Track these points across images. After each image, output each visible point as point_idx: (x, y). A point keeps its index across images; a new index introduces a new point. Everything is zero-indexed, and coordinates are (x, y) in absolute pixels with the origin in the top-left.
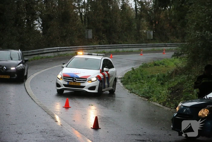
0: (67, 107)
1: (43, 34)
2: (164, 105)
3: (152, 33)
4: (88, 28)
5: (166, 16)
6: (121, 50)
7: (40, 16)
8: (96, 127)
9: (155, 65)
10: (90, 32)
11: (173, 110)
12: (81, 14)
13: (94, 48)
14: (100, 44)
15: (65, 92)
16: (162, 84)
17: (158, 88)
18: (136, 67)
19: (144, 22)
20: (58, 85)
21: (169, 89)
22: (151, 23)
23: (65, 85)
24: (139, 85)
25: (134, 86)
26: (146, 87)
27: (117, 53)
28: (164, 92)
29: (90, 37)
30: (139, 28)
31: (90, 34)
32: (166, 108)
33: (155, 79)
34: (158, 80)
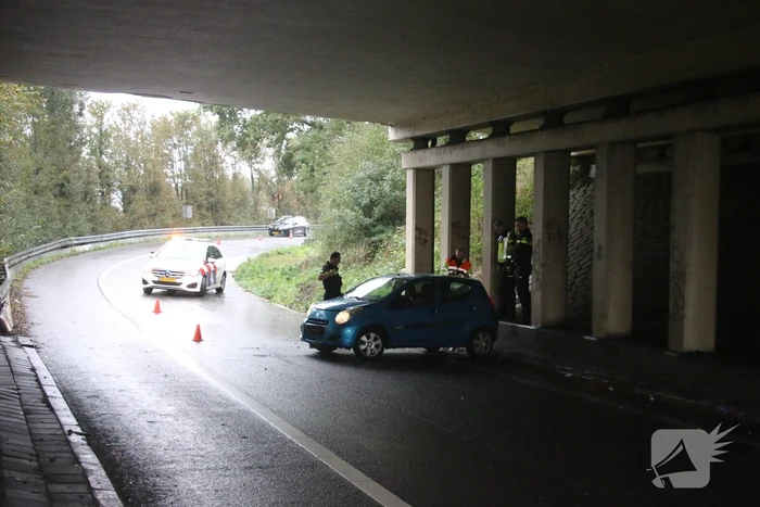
0: (157, 310)
1: (125, 211)
2: (291, 307)
3: (274, 211)
4: (187, 204)
5: (292, 189)
6: (232, 233)
7: (119, 187)
8: (198, 338)
9: (279, 253)
10: (190, 209)
11: (303, 314)
12: (177, 185)
13: (195, 231)
14: (203, 225)
15: (154, 291)
16: (288, 279)
17: (283, 285)
18: (254, 256)
19: (264, 196)
20: (145, 282)
21: (297, 286)
22: (274, 199)
23: (154, 282)
24: (257, 281)
25: (251, 282)
26: (267, 284)
27: (227, 237)
28: (291, 290)
29: (190, 215)
30: (256, 204)
31: (189, 211)
32: (294, 312)
33: (278, 273)
34: (282, 274)
